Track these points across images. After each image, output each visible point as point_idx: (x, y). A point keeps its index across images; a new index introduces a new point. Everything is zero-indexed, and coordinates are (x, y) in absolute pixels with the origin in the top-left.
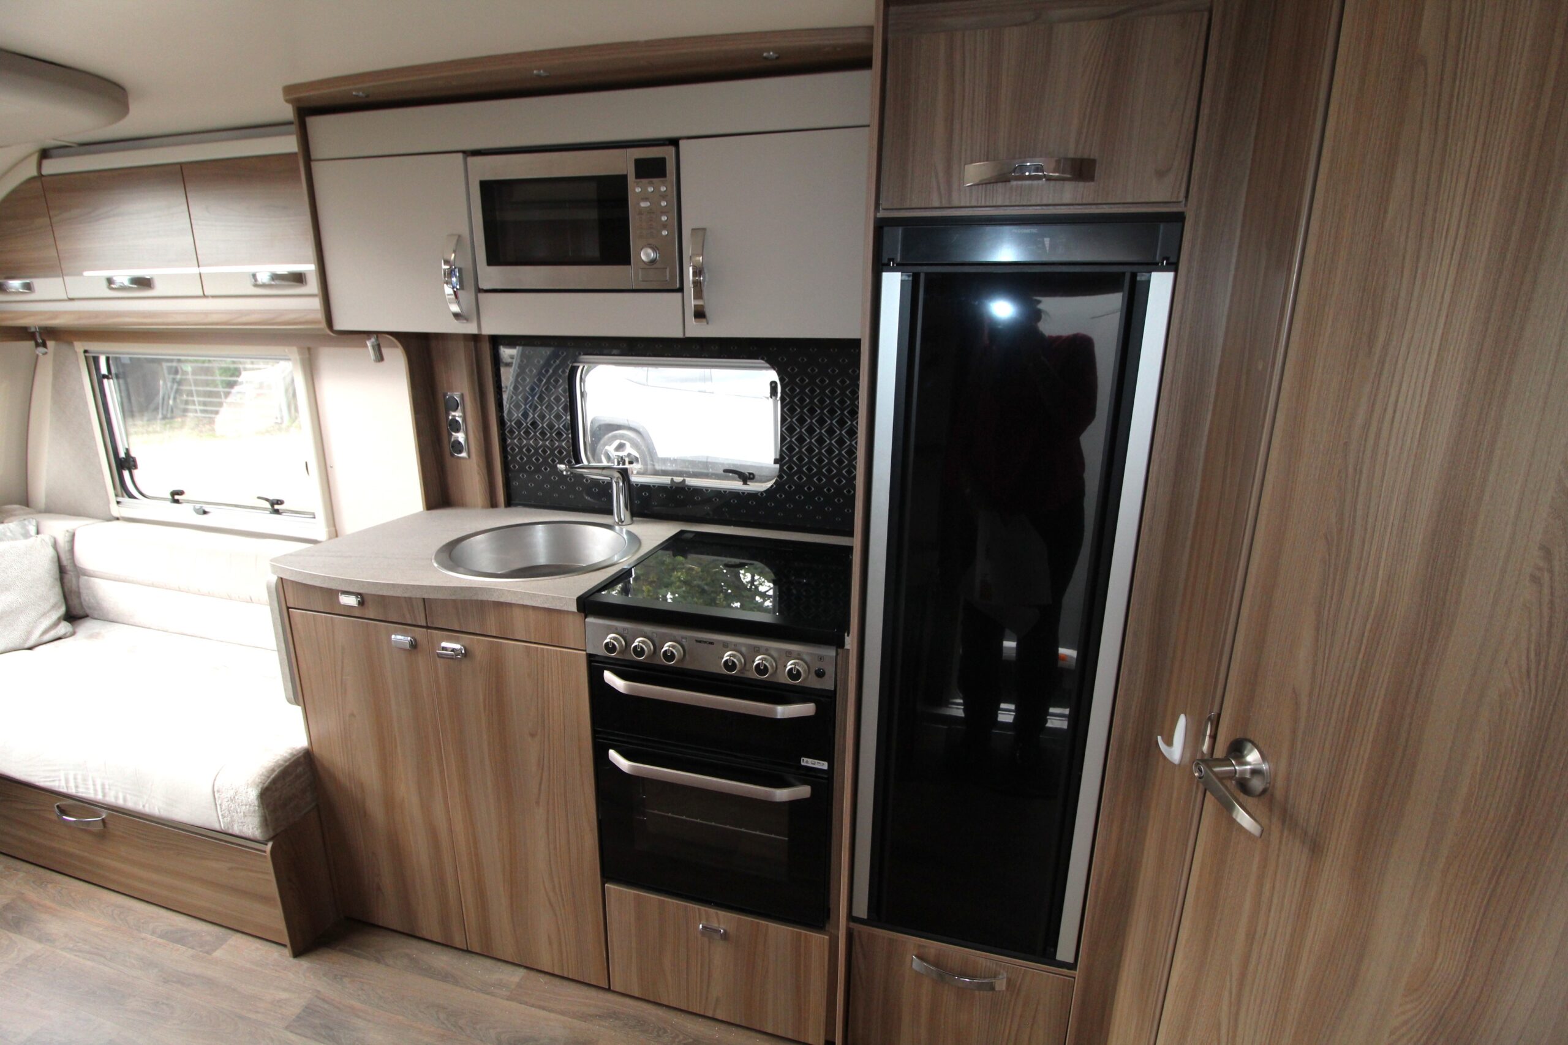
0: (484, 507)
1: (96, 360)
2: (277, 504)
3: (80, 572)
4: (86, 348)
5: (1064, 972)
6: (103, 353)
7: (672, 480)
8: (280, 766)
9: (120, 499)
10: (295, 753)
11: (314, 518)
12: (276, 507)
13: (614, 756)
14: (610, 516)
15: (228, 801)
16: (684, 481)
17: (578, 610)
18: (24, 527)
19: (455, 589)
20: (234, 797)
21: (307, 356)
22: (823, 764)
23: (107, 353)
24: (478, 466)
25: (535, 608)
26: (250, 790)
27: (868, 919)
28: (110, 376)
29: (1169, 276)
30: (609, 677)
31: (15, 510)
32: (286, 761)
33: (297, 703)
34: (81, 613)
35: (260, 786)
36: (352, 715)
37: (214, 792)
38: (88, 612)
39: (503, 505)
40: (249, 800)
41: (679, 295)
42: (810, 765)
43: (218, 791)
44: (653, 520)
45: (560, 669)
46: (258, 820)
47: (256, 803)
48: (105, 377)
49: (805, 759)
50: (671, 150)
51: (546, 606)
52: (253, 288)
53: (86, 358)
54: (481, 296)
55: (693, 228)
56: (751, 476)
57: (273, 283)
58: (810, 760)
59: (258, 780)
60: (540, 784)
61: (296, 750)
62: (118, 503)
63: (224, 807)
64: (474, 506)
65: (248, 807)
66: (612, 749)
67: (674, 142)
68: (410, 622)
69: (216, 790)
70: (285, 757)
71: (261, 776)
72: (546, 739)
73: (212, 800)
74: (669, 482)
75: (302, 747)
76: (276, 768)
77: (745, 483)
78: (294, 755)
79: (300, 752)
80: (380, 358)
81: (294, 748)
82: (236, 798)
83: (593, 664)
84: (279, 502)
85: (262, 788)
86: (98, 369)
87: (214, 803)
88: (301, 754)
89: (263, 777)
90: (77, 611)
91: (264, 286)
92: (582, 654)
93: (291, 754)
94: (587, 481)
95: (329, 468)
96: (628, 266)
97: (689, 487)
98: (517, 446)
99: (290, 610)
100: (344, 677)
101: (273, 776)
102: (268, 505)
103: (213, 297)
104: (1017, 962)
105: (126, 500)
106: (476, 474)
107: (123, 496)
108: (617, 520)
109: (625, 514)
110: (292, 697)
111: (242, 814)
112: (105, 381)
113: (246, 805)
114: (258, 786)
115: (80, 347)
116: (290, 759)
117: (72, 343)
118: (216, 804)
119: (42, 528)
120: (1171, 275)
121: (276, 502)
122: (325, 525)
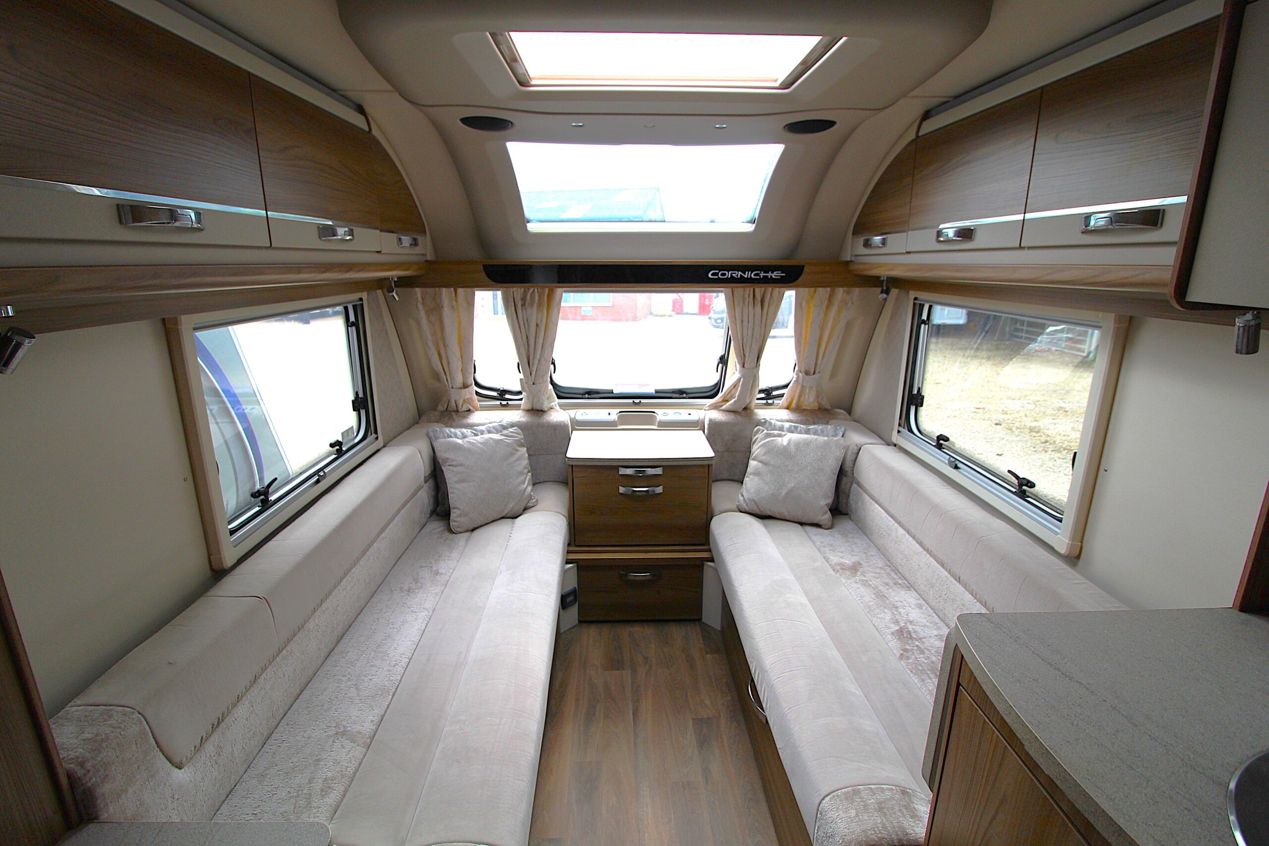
1: (922, 306)
2: (1026, 485)
3: (854, 481)
4: (916, 296)
6: (927, 302)
9: (901, 429)
12: (1024, 488)
18: (836, 430)
23: (931, 302)
28: (927, 322)
31: (839, 414)
34: (844, 511)
38: (849, 512)
48: (924, 322)
53: (914, 304)
57: (1110, 227)
62: (899, 432)
84: (1030, 484)
86: (920, 314)
90: (842, 508)
91: (1097, 231)
99: (961, 688)
103: (1029, 248)
105: (905, 431)
107: (904, 428)
112: (923, 326)
115: (913, 294)
117: (909, 292)
119: (846, 435)
121: (1025, 482)
122: (1069, 535)
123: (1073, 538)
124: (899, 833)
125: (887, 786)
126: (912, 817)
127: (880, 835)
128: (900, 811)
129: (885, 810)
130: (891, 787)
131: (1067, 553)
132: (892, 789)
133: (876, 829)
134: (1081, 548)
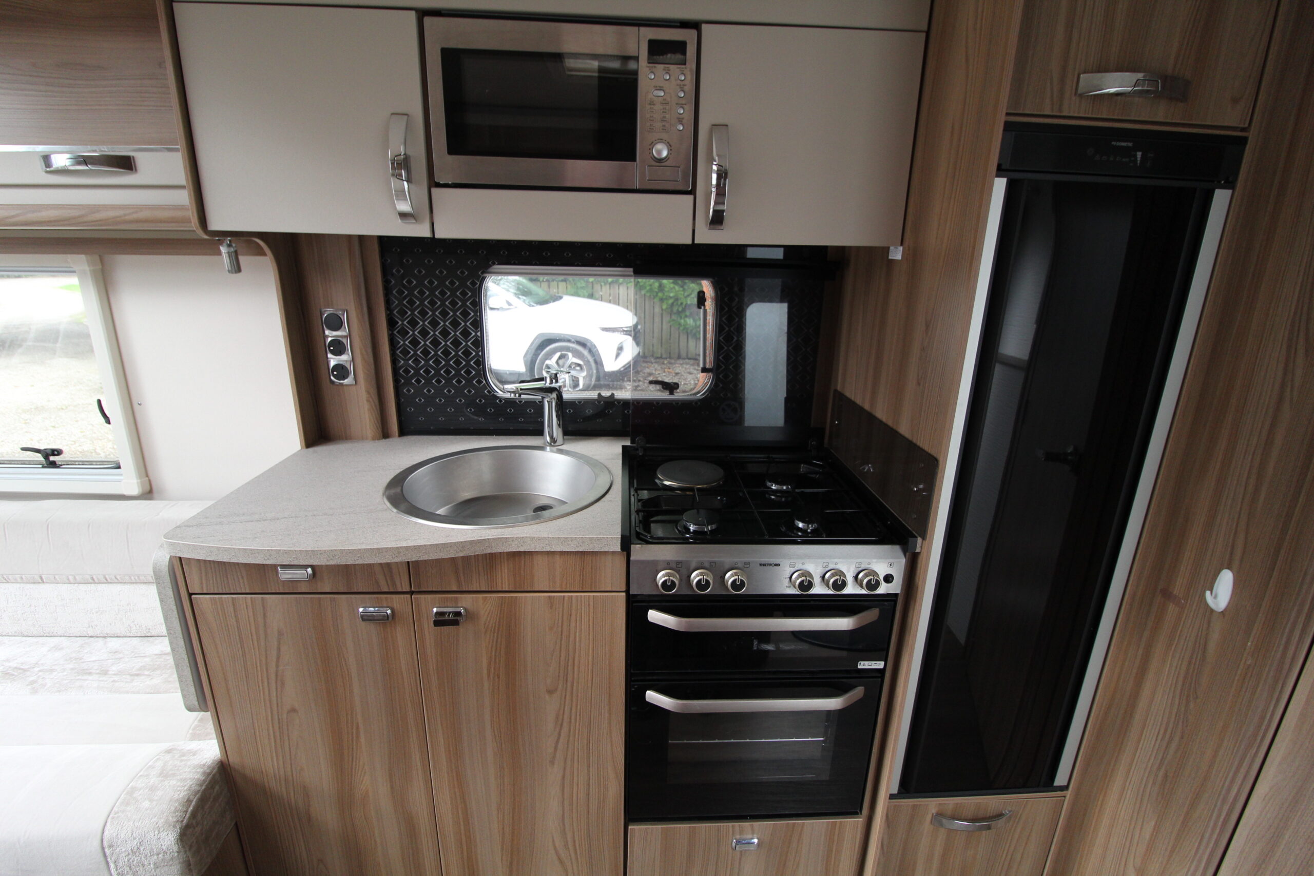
0: (374, 439)
2: (54, 455)
5: (1058, 794)
7: (599, 394)
8: (196, 793)
10: (208, 771)
11: (119, 467)
12: (52, 458)
13: (652, 696)
14: (541, 437)
15: (129, 854)
16: (613, 395)
17: (621, 549)
19: (463, 545)
20: (138, 848)
21: (100, 267)
22: (880, 664)
24: (368, 393)
25: (562, 553)
26: (163, 835)
27: (898, 793)
29: (1228, 192)
30: (655, 616)
32: (201, 785)
33: (203, 707)
35: (178, 826)
36: (293, 710)
37: (103, 848)
39: (397, 434)
40: (163, 847)
41: (691, 197)
42: (867, 667)
43: (111, 846)
44: (584, 437)
45: (592, 615)
46: (179, 867)
47: (175, 848)
49: (862, 663)
50: (694, 32)
51: (581, 549)
52: (44, 173)
54: (435, 191)
55: (714, 123)
56: (676, 386)
57: (80, 168)
58: (866, 663)
59: (172, 820)
60: (557, 742)
61: (209, 767)
63: (120, 864)
64: (362, 438)
65: (161, 856)
66: (649, 689)
67: (695, 25)
68: (386, 590)
69: (106, 844)
70: (198, 780)
71: (175, 812)
72: (568, 694)
73: (102, 858)
74: (596, 397)
75: (213, 760)
76: (192, 797)
77: (672, 393)
78: (209, 774)
79: (214, 768)
80: (237, 268)
81: (204, 765)
82: (142, 849)
83: (634, 604)
84: (56, 453)
85: (181, 828)
87: (104, 862)
88: (215, 771)
89: (178, 814)
91: (63, 171)
92: (621, 596)
93: (204, 773)
94: (500, 401)
95: (136, 406)
96: (633, 163)
97: (619, 401)
98: (412, 368)
99: (193, 596)
100: (281, 668)
101: (191, 808)
102: (39, 457)
104: (1024, 796)
106: (365, 402)
108: (548, 439)
109: (557, 432)
110: (196, 703)
111: (152, 865)
113: (158, 854)
114: (175, 826)
116: (204, 781)
118: (107, 863)
120: (1229, 192)
121: (50, 452)
122: (134, 475)
123: (140, 476)
124: (198, 770)
125: (152, 761)
126: (194, 755)
127: (186, 788)
128: (182, 761)
129: (170, 773)
130: (156, 758)
131: (141, 491)
132: (158, 759)
133: (179, 789)
134: (150, 481)
